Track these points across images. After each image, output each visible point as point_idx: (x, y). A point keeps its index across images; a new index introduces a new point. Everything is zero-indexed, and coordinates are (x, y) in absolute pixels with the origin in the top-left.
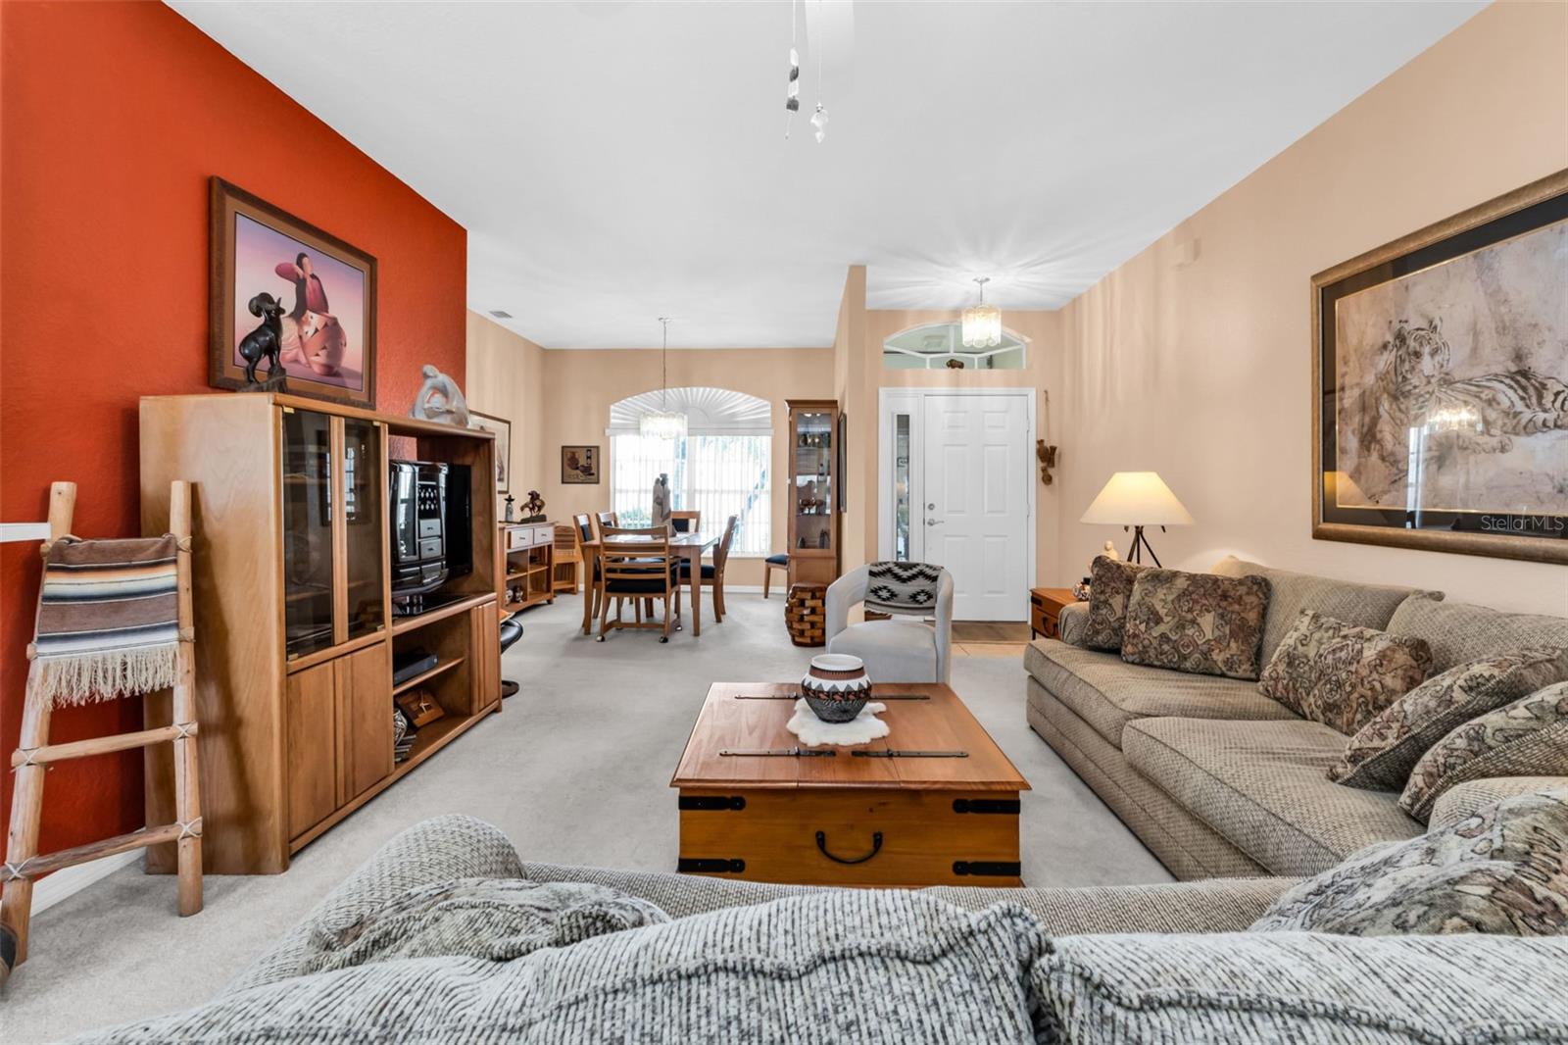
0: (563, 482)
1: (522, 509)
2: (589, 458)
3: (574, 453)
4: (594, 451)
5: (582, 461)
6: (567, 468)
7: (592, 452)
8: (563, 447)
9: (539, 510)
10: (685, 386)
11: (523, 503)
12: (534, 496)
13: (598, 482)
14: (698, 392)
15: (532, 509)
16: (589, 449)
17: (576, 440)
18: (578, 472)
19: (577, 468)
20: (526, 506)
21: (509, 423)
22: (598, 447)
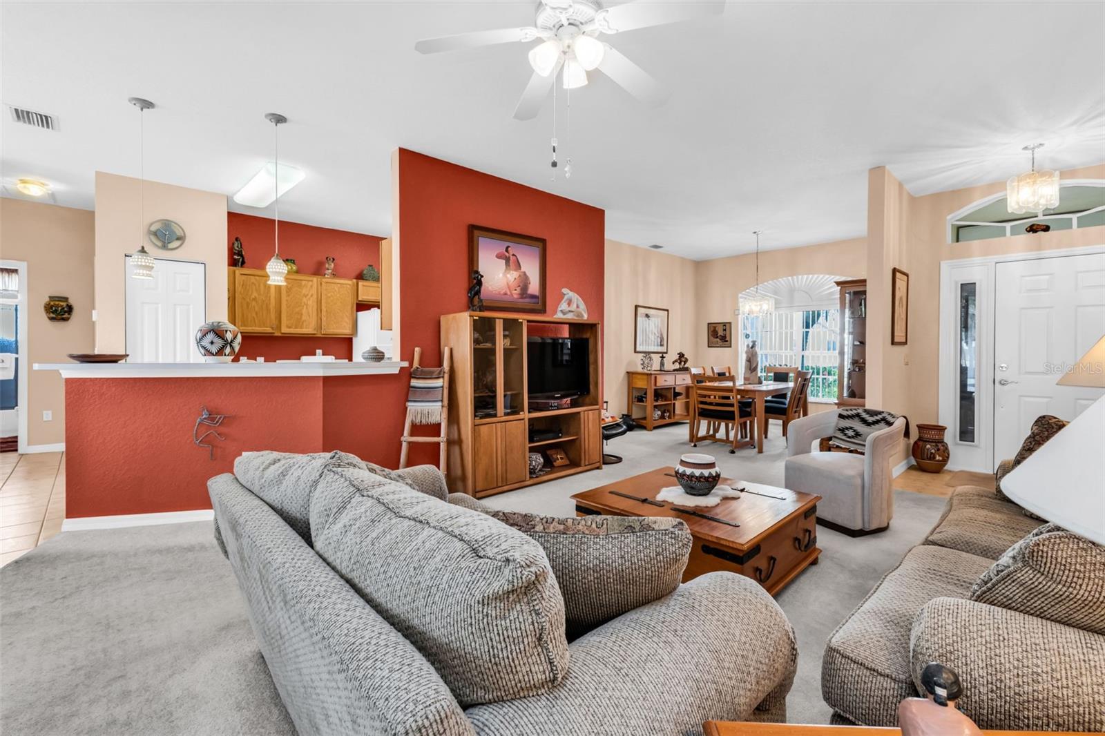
0: (709, 347)
1: (673, 363)
2: (725, 330)
3: (715, 327)
4: (727, 325)
5: (721, 333)
6: (711, 338)
7: (727, 326)
8: (709, 324)
9: (685, 364)
10: (792, 275)
11: (674, 360)
12: (681, 355)
13: (730, 347)
14: (802, 278)
15: (680, 363)
16: (724, 324)
17: (716, 318)
18: (718, 340)
19: (717, 337)
20: (676, 361)
21: (668, 311)
22: (730, 323)
